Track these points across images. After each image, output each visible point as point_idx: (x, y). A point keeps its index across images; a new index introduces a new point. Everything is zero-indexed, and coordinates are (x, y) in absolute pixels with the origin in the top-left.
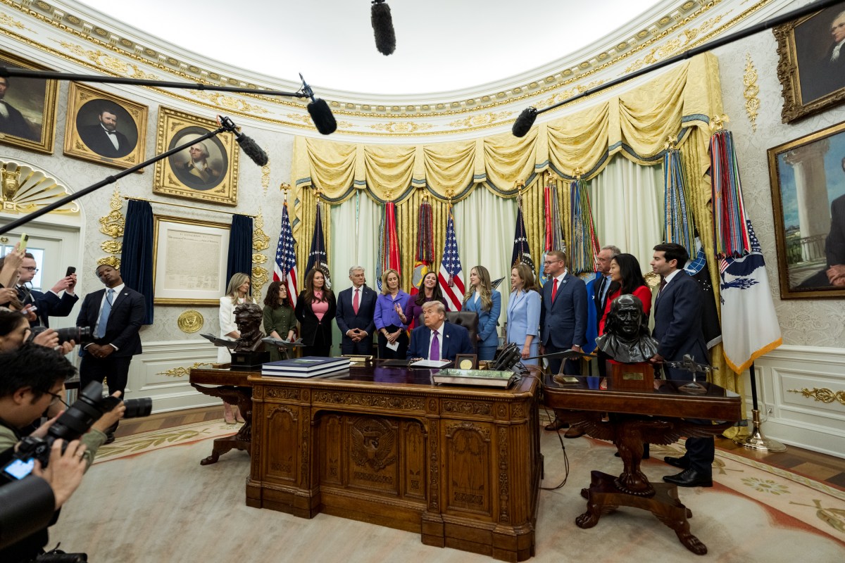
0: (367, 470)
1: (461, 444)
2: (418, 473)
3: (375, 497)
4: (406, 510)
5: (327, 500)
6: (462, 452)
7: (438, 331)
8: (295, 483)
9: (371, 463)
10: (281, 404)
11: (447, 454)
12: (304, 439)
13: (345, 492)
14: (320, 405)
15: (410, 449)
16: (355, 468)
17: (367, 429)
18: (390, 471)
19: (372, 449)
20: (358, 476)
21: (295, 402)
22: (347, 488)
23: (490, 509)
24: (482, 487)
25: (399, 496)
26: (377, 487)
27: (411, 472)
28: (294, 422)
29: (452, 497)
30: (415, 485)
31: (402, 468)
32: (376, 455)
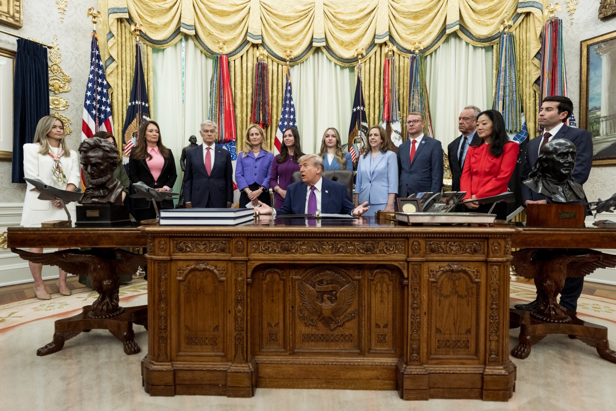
0: (322, 330)
1: (447, 288)
2: (386, 326)
3: (331, 359)
4: (374, 367)
5: (266, 371)
6: (446, 297)
7: (316, 186)
8: (225, 358)
9: (327, 321)
10: (199, 261)
11: (430, 300)
12: (238, 302)
13: (291, 359)
14: (260, 256)
15: (375, 300)
16: (302, 329)
17: (321, 282)
18: (350, 328)
19: (327, 306)
20: (308, 338)
21: (221, 256)
22: (293, 353)
23: (477, 353)
24: (469, 331)
25: (362, 354)
26: (334, 348)
27: (377, 326)
28: (223, 281)
29: (434, 345)
30: (382, 340)
31: (364, 323)
32: (334, 312)
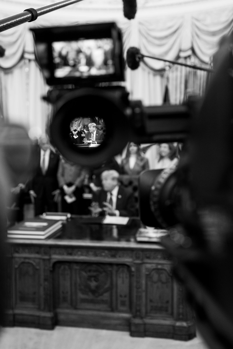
0: (90, 296)
1: (155, 277)
2: (125, 296)
3: (95, 313)
4: (118, 319)
5: (61, 317)
6: (155, 283)
8: (39, 309)
9: (93, 292)
10: (25, 258)
11: (146, 284)
12: (45, 280)
13: (74, 312)
14: (56, 257)
15: (120, 282)
16: (81, 296)
17: (90, 271)
18: (106, 296)
19: (93, 284)
20: (84, 301)
21: (37, 256)
22: (76, 308)
24: (167, 302)
25: (112, 310)
26: (98, 307)
27: (121, 296)
28: (37, 269)
29: (149, 308)
30: (123, 304)
31: (114, 294)
32: (97, 287)
